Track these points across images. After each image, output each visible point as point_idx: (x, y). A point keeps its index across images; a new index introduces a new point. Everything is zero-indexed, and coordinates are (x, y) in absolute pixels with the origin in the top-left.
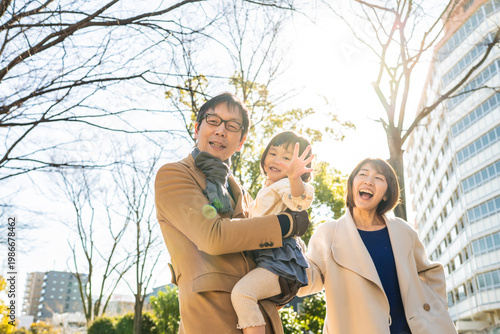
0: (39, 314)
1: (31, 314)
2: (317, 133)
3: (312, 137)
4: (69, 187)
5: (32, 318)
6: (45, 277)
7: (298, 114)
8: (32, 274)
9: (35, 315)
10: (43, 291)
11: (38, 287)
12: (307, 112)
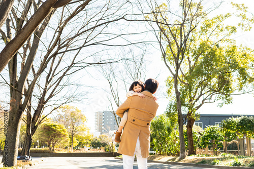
0: (103, 131)
1: (99, 131)
2: (233, 28)
3: (230, 30)
4: (105, 72)
5: (100, 132)
6: (103, 114)
7: (221, 18)
8: (97, 113)
9: (101, 131)
10: (103, 121)
11: (101, 119)
12: (226, 16)
